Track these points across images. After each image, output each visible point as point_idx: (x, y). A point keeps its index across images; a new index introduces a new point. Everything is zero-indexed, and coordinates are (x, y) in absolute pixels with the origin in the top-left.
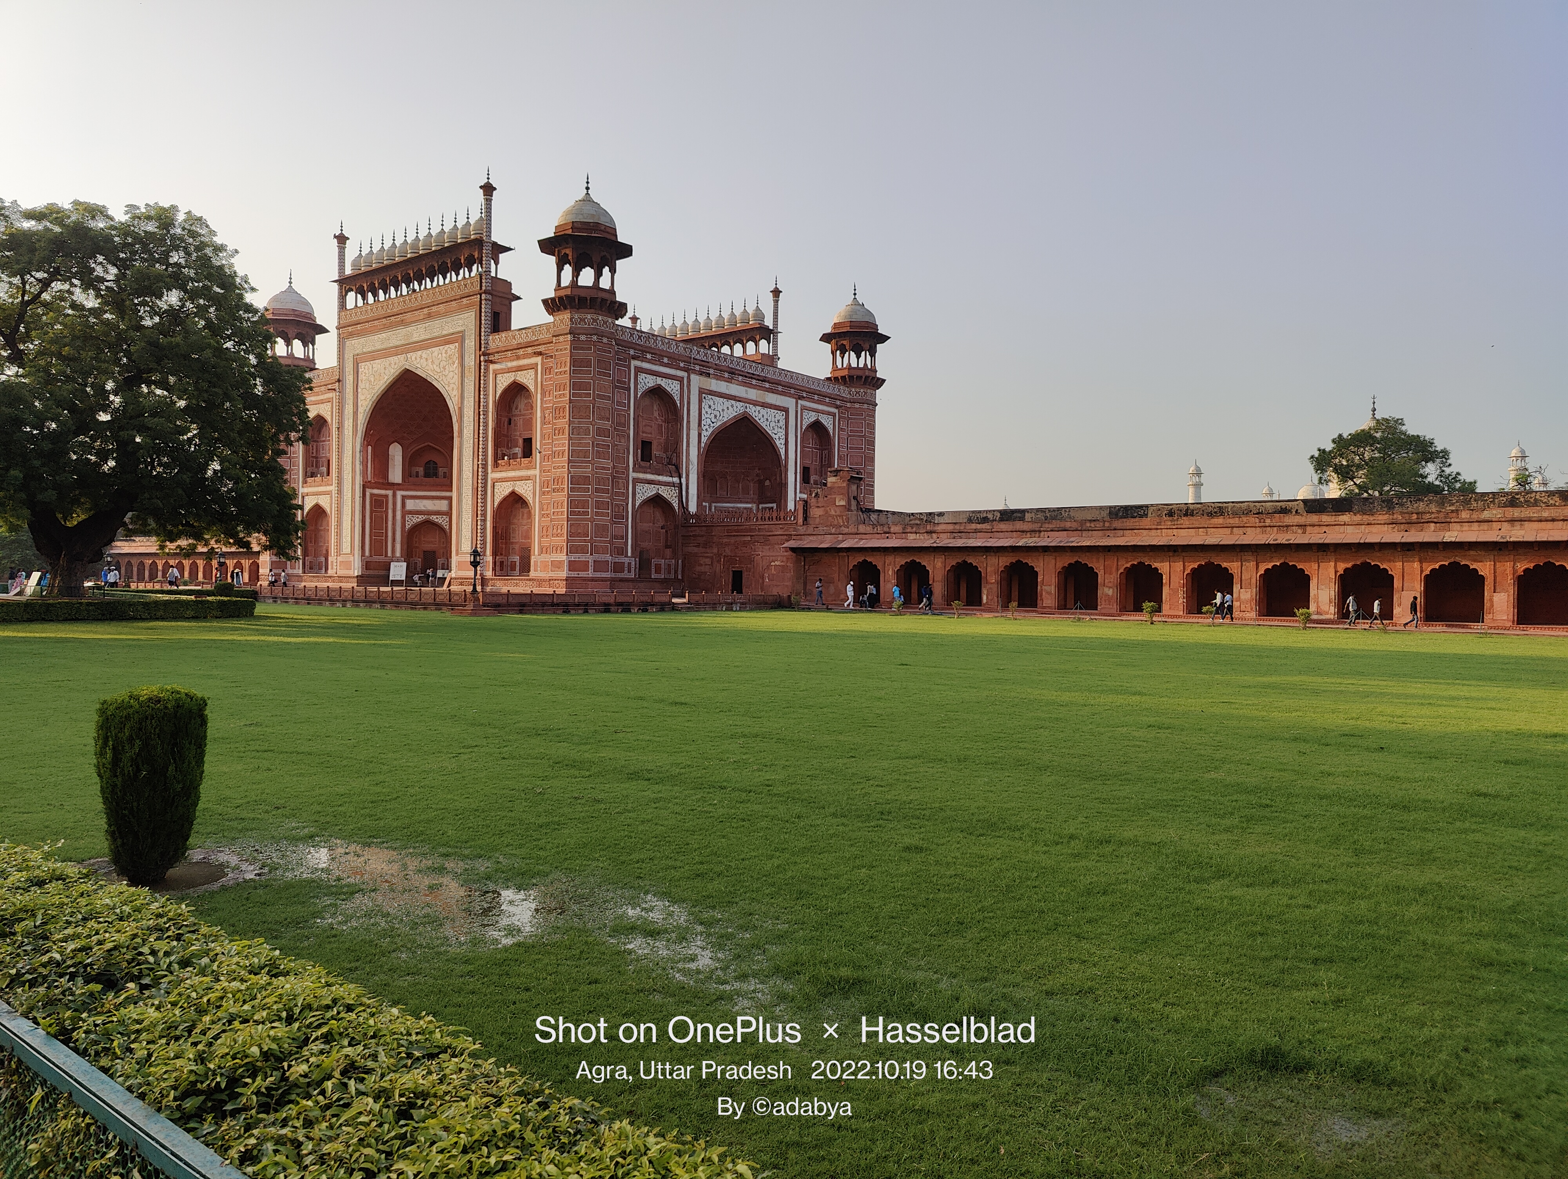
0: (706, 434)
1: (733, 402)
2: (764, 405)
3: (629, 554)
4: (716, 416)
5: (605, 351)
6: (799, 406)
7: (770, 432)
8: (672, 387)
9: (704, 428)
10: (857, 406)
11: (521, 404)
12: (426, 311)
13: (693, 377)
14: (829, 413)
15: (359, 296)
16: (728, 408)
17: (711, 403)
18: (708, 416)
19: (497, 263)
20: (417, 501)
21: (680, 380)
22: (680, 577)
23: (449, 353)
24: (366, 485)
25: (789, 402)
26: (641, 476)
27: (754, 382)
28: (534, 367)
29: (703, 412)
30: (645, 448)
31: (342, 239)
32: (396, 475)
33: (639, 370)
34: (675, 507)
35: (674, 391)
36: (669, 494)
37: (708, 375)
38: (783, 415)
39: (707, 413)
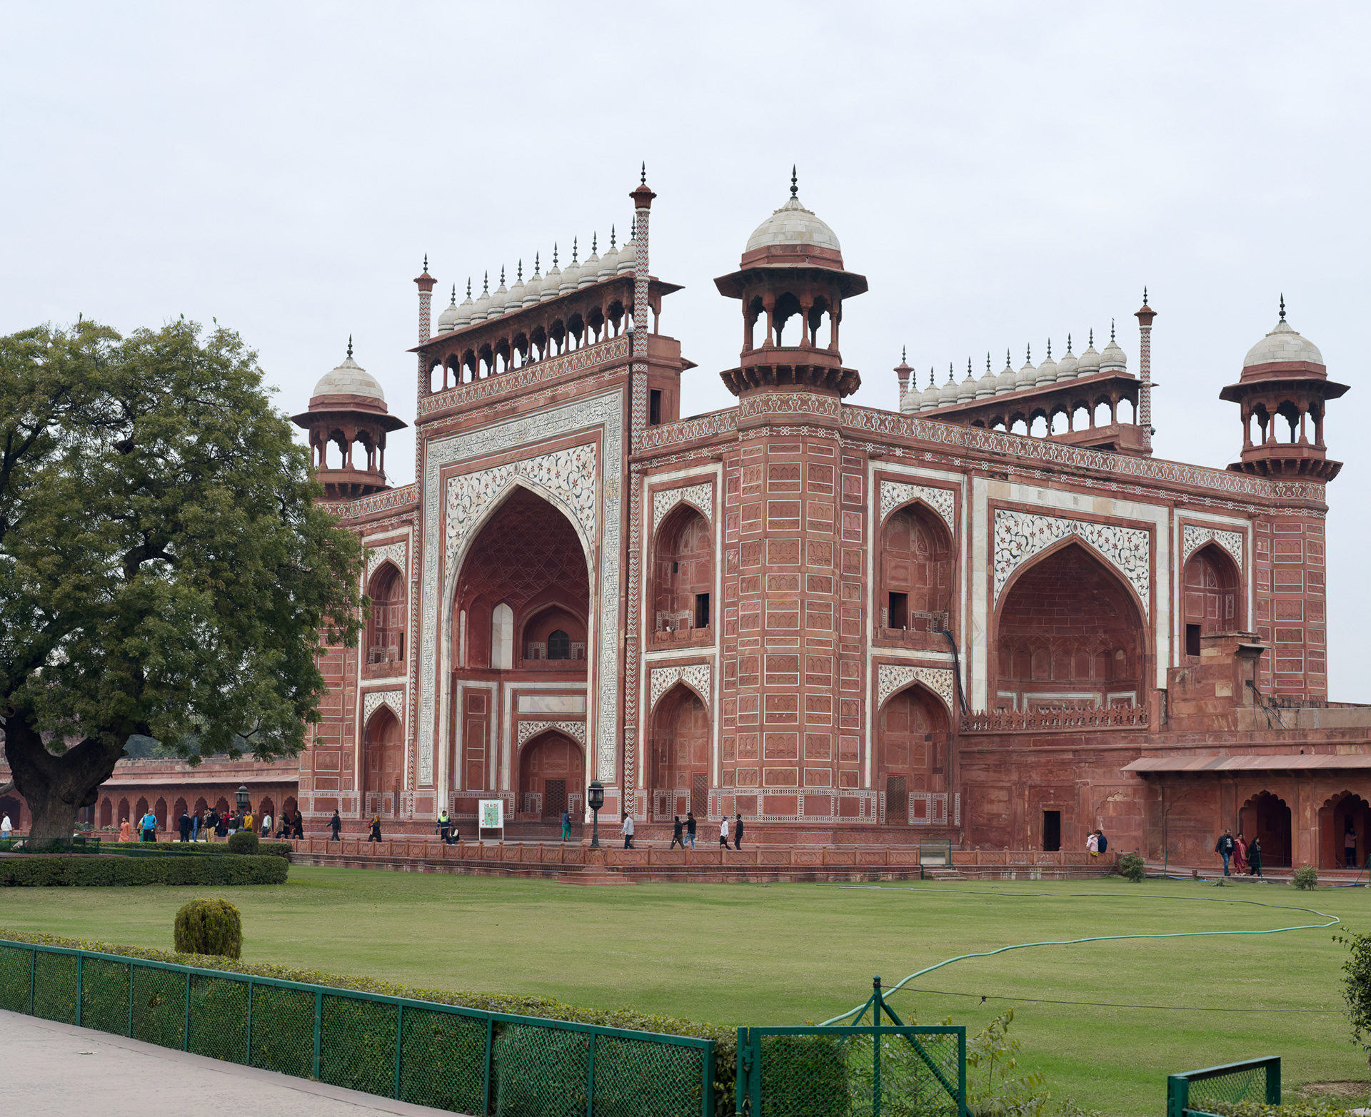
0: (1003, 576)
1: (1051, 520)
2: (1110, 522)
3: (868, 784)
4: (1019, 546)
5: (821, 451)
6: (1176, 518)
7: (1121, 568)
8: (940, 502)
9: (999, 567)
10: (1288, 512)
11: (692, 538)
12: (548, 393)
13: (978, 482)
14: (1234, 529)
15: (450, 371)
16: (1041, 531)
17: (1011, 523)
18: (1005, 545)
19: (657, 312)
20: (536, 698)
21: (954, 488)
22: (957, 823)
23: (583, 458)
24: (456, 675)
25: (1157, 515)
26: (888, 652)
27: (1089, 482)
28: (710, 479)
29: (997, 539)
30: (897, 603)
31: (425, 283)
32: (503, 656)
33: (881, 477)
34: (948, 704)
35: (944, 507)
36: (937, 682)
37: (1004, 477)
38: (1145, 537)
39: (1003, 540)
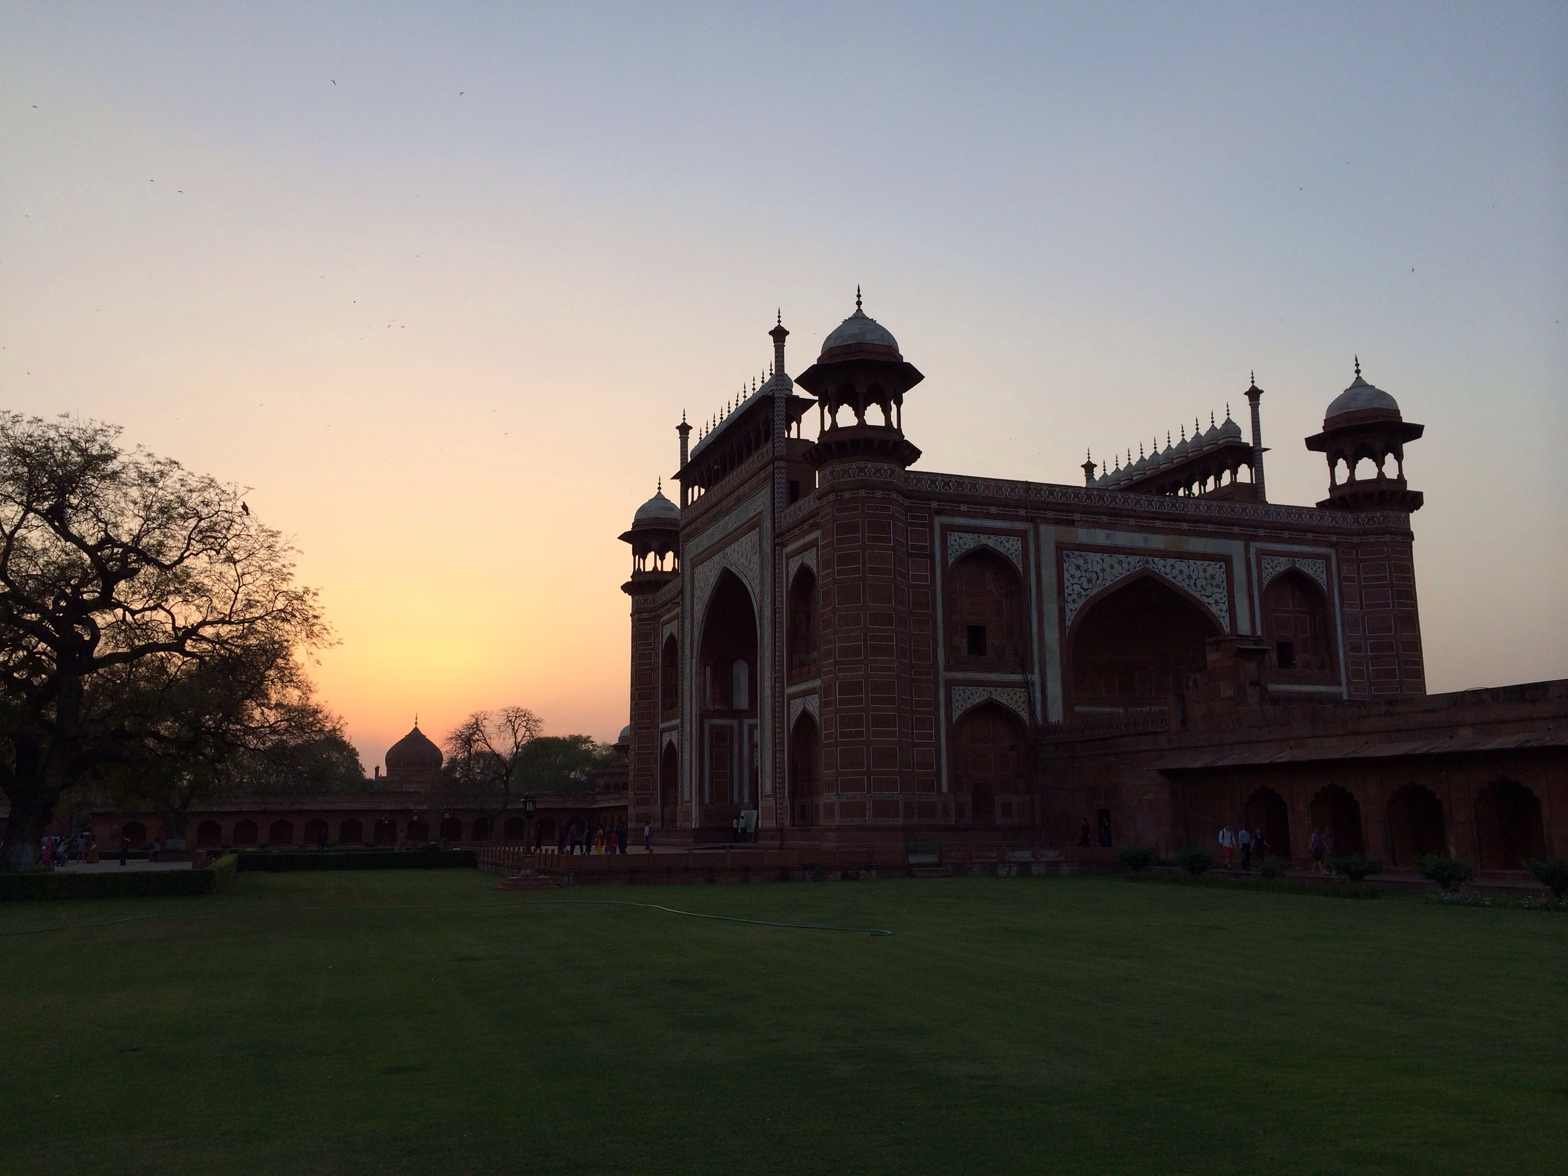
0: (1073, 608)
1: (1122, 557)
2: (1183, 556)
3: (945, 788)
4: (1089, 581)
6: (1252, 550)
7: (1197, 595)
8: (1010, 547)
9: (1070, 599)
10: (1372, 539)
11: (808, 593)
12: (737, 494)
13: (1043, 528)
14: (1316, 556)
16: (1112, 567)
17: (1081, 562)
18: (1075, 581)
21: (1022, 535)
22: (1038, 821)
23: (753, 540)
24: (704, 715)
25: (1235, 548)
26: (960, 675)
27: (1158, 524)
28: (815, 543)
29: (1067, 575)
30: (976, 634)
31: (684, 429)
33: (947, 529)
34: (1024, 717)
35: (1011, 551)
36: (1012, 699)
37: (1071, 523)
38: (1221, 567)
39: (1073, 576)
